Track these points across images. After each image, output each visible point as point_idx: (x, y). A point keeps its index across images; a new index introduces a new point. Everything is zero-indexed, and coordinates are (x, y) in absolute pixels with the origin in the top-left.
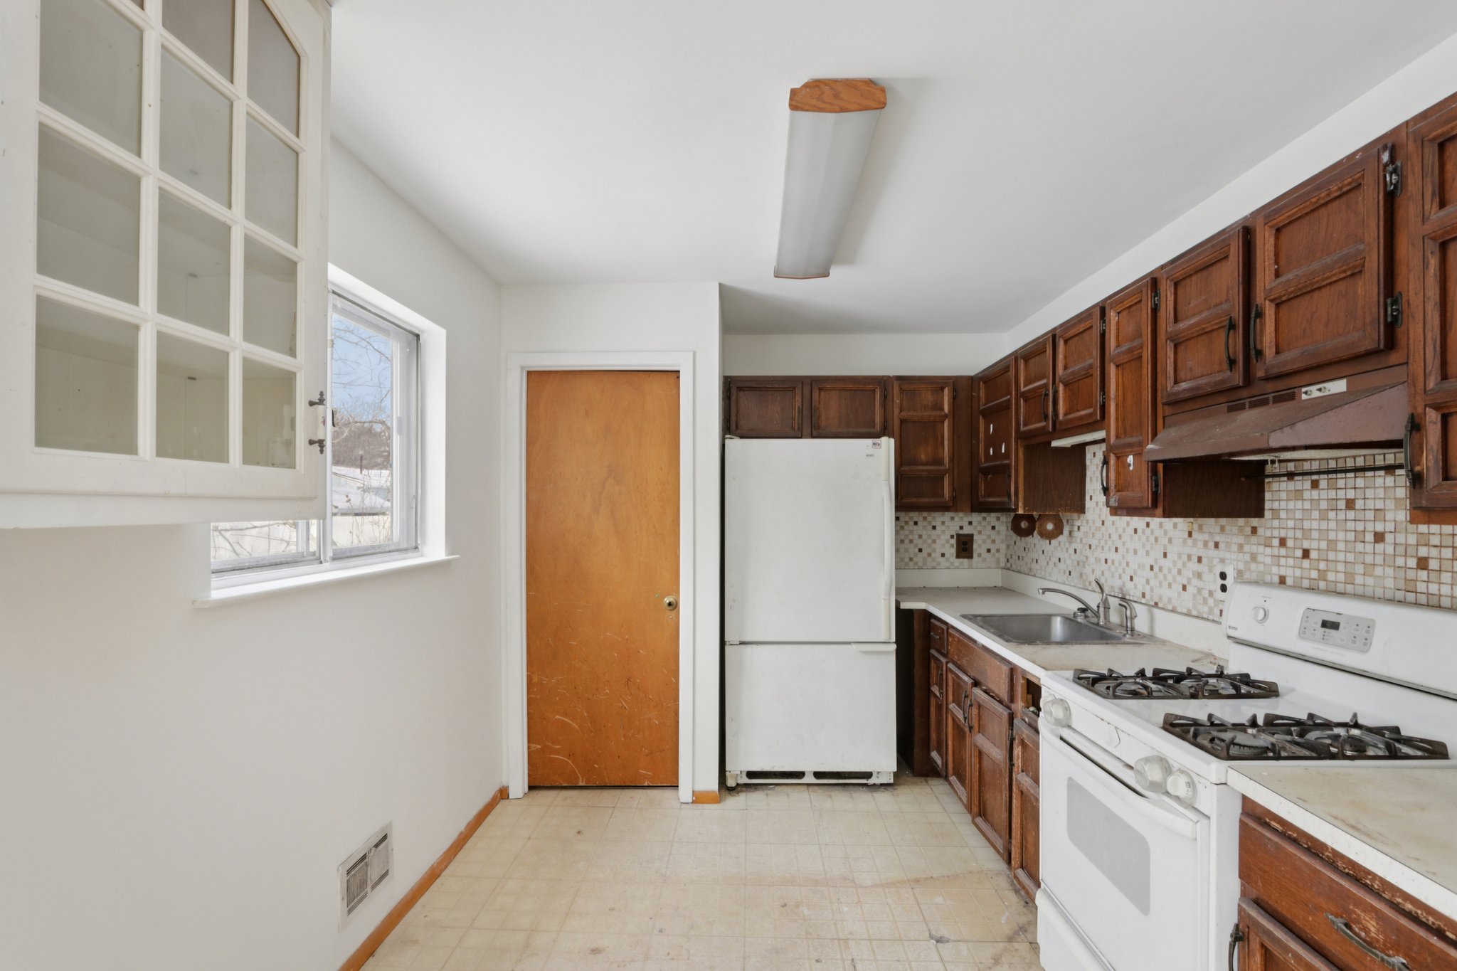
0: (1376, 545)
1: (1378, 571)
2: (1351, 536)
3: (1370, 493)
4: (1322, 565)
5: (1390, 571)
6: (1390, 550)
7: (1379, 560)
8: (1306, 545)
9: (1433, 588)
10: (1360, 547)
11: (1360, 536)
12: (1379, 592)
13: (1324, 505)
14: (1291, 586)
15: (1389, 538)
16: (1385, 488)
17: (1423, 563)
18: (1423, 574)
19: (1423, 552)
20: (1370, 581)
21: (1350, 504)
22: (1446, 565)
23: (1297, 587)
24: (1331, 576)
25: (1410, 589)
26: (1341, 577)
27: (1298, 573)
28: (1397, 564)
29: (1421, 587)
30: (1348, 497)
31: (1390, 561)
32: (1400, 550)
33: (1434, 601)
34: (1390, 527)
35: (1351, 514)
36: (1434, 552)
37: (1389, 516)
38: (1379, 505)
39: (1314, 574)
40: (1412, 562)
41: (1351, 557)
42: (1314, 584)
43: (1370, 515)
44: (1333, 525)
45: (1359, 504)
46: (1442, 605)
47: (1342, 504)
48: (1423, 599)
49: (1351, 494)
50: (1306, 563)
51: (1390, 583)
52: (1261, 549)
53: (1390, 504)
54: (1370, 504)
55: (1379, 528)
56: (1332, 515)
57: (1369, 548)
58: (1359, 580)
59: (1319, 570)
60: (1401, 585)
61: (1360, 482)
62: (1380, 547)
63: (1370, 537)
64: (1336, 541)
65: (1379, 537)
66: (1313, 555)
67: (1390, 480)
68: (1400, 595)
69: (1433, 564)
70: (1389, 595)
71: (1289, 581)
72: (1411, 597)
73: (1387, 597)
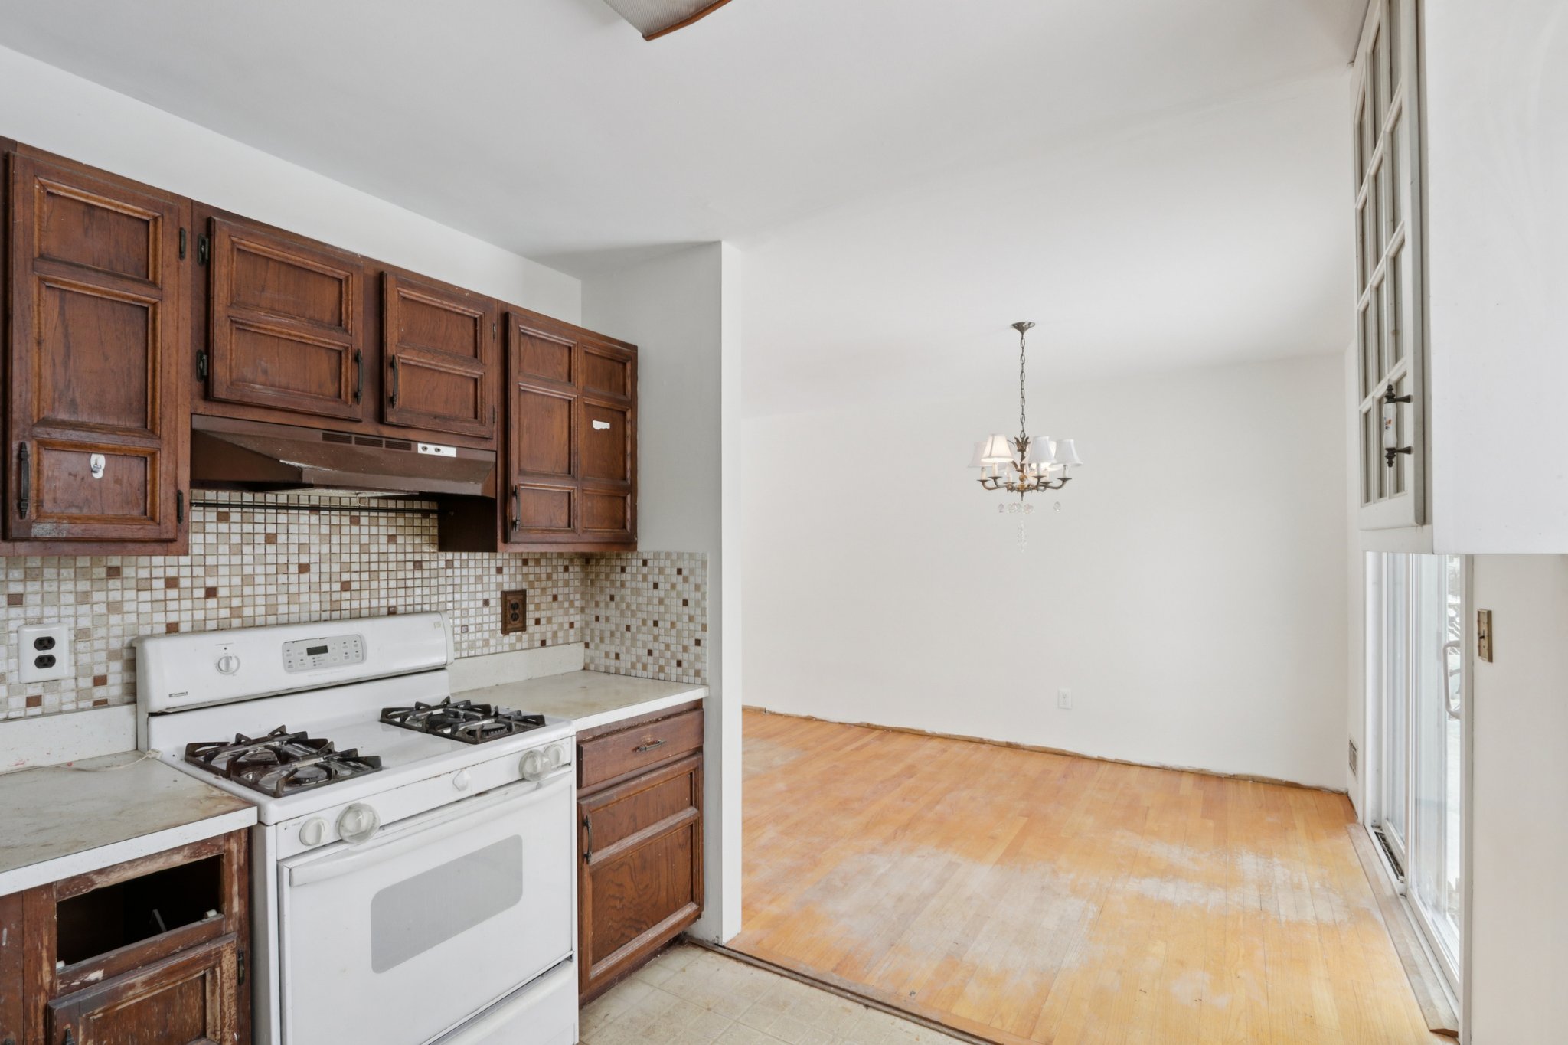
0: (301, 575)
1: (304, 598)
2: (272, 569)
3: (293, 529)
4: (236, 602)
5: (315, 597)
6: (315, 578)
7: (304, 588)
8: (211, 582)
9: (355, 604)
10: (282, 579)
11: (282, 569)
12: (305, 617)
13: (236, 539)
14: (186, 633)
15: (314, 568)
16: (309, 525)
17: (346, 586)
18: (346, 595)
19: (346, 577)
20: (294, 608)
21: (271, 539)
22: (365, 585)
23: (199, 630)
24: (248, 612)
25: (335, 608)
26: (261, 610)
27: (199, 615)
28: (323, 590)
29: (345, 605)
30: (268, 531)
31: (315, 587)
32: (325, 578)
33: (355, 613)
34: (315, 558)
35: (271, 548)
36: (355, 576)
37: (314, 549)
38: (304, 539)
39: (224, 613)
40: (337, 587)
41: (272, 590)
42: (224, 624)
43: (294, 549)
44: (248, 559)
45: (282, 539)
46: (362, 615)
47: (260, 539)
48: (346, 614)
49: (271, 529)
50: (212, 603)
51: (316, 607)
52: (130, 595)
53: (315, 539)
54: (294, 539)
55: (304, 559)
56: (247, 549)
57: (294, 579)
58: (283, 609)
59: (231, 608)
60: (327, 606)
61: (282, 518)
62: (304, 577)
63: (294, 569)
64: (253, 576)
65: (304, 568)
66: (223, 592)
67: (314, 519)
68: (325, 615)
69: (355, 586)
70: (315, 616)
71: (184, 627)
72: (336, 614)
73: (313, 619)
